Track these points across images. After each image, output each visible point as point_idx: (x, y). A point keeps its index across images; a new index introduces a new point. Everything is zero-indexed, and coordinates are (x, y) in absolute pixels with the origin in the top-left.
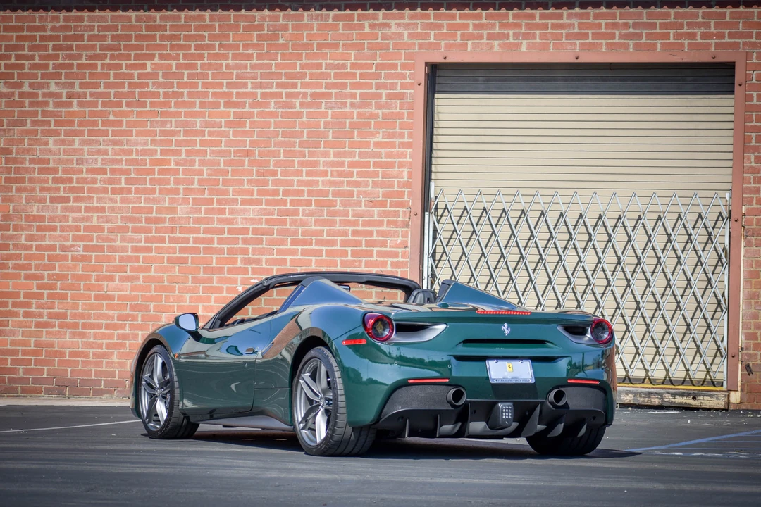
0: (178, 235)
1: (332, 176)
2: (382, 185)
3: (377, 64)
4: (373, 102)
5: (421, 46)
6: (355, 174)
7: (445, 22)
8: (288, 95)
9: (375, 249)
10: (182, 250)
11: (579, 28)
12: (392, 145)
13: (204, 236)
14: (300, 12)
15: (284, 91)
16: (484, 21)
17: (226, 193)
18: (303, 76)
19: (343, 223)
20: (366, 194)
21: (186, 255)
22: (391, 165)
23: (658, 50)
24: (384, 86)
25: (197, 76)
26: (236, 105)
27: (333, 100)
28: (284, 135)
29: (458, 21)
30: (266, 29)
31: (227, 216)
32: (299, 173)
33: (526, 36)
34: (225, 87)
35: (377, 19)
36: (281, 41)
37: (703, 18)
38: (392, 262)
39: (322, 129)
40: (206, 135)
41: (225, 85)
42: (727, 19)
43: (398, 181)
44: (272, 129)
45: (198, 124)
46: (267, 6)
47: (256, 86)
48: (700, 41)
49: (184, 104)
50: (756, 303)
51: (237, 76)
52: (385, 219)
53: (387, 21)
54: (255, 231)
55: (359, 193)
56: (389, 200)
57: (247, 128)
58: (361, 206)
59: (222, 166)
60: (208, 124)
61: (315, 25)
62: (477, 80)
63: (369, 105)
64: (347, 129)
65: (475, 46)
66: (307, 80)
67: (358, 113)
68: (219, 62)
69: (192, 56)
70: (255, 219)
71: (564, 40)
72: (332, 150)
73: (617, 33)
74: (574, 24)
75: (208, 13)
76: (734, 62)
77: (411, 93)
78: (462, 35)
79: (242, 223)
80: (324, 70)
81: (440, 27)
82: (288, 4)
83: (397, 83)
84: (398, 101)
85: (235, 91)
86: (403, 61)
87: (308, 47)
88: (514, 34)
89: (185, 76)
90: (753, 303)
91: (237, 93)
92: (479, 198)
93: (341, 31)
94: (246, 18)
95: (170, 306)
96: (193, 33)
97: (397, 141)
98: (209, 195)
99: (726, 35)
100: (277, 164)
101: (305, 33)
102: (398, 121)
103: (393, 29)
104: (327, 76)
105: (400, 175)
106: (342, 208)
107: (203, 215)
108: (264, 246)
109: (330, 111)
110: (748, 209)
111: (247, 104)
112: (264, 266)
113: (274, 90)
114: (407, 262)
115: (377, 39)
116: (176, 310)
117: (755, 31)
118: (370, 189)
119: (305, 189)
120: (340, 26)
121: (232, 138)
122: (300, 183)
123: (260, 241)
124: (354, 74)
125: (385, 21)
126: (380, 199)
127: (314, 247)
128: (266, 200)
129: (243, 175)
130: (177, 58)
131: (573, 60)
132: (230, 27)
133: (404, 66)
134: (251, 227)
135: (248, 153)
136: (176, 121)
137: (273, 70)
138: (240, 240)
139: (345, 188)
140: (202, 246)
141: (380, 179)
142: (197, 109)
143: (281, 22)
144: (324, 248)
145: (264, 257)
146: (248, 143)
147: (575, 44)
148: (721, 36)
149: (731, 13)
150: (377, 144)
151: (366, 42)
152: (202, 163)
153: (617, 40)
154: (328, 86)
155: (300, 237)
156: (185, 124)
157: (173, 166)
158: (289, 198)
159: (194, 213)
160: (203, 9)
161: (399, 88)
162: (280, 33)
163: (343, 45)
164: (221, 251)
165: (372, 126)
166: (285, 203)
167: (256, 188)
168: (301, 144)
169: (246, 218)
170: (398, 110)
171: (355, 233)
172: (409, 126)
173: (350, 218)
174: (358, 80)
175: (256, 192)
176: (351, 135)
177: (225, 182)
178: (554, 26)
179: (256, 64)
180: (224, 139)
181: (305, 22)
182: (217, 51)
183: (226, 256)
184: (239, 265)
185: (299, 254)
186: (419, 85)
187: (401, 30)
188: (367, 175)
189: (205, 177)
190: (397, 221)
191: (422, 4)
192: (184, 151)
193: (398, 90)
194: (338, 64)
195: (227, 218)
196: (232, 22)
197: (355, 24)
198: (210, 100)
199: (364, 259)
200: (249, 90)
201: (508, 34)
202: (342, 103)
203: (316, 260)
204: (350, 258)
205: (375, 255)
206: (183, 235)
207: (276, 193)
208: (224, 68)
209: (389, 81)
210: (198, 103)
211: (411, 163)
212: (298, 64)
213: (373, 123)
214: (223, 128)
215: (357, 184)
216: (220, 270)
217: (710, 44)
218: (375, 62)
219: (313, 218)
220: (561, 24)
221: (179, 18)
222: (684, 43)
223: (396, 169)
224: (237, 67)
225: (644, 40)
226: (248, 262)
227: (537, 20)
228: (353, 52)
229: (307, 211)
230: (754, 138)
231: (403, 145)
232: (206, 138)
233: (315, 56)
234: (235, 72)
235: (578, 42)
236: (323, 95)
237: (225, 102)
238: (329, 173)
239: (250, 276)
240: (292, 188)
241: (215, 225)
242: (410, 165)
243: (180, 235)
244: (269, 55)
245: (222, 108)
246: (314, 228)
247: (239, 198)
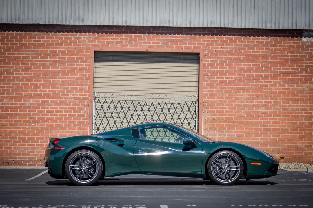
0: (4, 109)
1: (61, 89)
2: (79, 92)
3: (77, 51)
4: (76, 64)
5: (92, 45)
6: (69, 88)
7: (101, 37)
8: (44, 61)
9: (77, 114)
10: (6, 114)
11: (148, 40)
12: (83, 78)
13: (14, 109)
14: (49, 33)
15: (43, 60)
16: (115, 37)
17: (22, 94)
18: (50, 54)
19: (65, 105)
20: (73, 95)
21: (7, 116)
22: (82, 85)
23: (174, 48)
24: (79, 58)
25: (11, 54)
26: (25, 64)
27: (61, 63)
28: (43, 74)
29: (105, 37)
30: (36, 38)
31: (22, 102)
32: (49, 88)
33: (129, 43)
34: (21, 58)
35: (77, 36)
36: (42, 42)
37: (189, 38)
38: (83, 118)
39: (57, 73)
40: (15, 74)
41: (21, 57)
42: (197, 39)
43: (85, 91)
44: (39, 72)
45: (11, 70)
46: (37, 31)
47: (33, 58)
48: (188, 45)
49: (6, 64)
50: (207, 131)
51: (26, 54)
52: (80, 104)
53: (80, 36)
54: (33, 108)
55: (71, 95)
56: (81, 97)
57: (30, 72)
58: (71, 99)
59: (20, 85)
60: (15, 71)
61: (54, 37)
62: (109, 57)
63: (74, 65)
64: (66, 73)
65: (112, 46)
66: (52, 56)
67: (70, 67)
68: (19, 49)
69: (9, 47)
70: (33, 103)
71: (142, 44)
72: (61, 80)
73: (160, 42)
74: (146, 39)
75: (15, 33)
76: (200, 53)
77: (89, 61)
78: (107, 42)
79: (28, 105)
80: (57, 53)
81: (99, 39)
82: (44, 30)
83: (84, 58)
84: (85, 64)
85: (25, 59)
86: (86, 50)
87: (52, 44)
88: (125, 42)
89: (7, 54)
90: (206, 131)
91: (26, 60)
92: (112, 96)
93: (64, 39)
94: (29, 35)
95: (2, 134)
96: (9, 39)
97: (84, 77)
98: (16, 95)
99: (197, 44)
100: (41, 84)
101: (51, 40)
102: (84, 70)
103: (83, 39)
104: (59, 55)
105: (85, 89)
106: (64, 100)
107: (13, 102)
108: (36, 113)
109: (60, 67)
110: (204, 100)
111: (30, 64)
112: (36, 119)
113: (39, 59)
114: (88, 118)
115: (77, 42)
116: (4, 135)
117: (206, 43)
118: (75, 93)
119: (51, 93)
120: (64, 38)
121: (24, 75)
122: (49, 91)
123: (35, 111)
124: (69, 54)
125: (79, 36)
126: (78, 96)
127: (54, 113)
128: (37, 97)
129: (28, 88)
130: (4, 48)
131: (145, 51)
132: (23, 37)
133: (86, 52)
134: (31, 106)
135: (30, 81)
136: (3, 70)
137: (39, 52)
138: (27, 111)
139: (66, 93)
140: (13, 113)
141: (78, 90)
142: (11, 65)
143: (42, 36)
144: (58, 113)
145: (36, 116)
146: (30, 78)
147: (146, 45)
148: (195, 44)
149: (198, 37)
150: (77, 78)
151: (73, 43)
152: (13, 84)
153: (160, 45)
154: (59, 58)
155: (49, 109)
156: (6, 71)
157: (2, 85)
158: (45, 96)
159: (10, 101)
160: (13, 31)
161: (85, 59)
162: (42, 40)
163: (64, 44)
164: (20, 115)
165: (75, 72)
166: (44, 98)
167: (33, 93)
168: (50, 78)
169: (30, 103)
170: (84, 67)
171: (69, 108)
172: (89, 72)
173: (68, 103)
174: (70, 56)
175: (33, 94)
176: (68, 75)
177: (22, 91)
178: (139, 40)
179: (33, 50)
180: (21, 76)
181: (51, 36)
182: (18, 46)
183: (22, 116)
184: (27, 119)
185: (49, 115)
186: (92, 58)
187: (85, 39)
188: (74, 88)
189: (14, 89)
190: (84, 104)
191: (93, 31)
192: (6, 80)
193: (85, 60)
194: (63, 50)
195: (23, 103)
196: (24, 36)
197: (69, 37)
198: (16, 62)
199: (73, 117)
200: (30, 59)
201: (123, 42)
202: (64, 64)
203: (55, 117)
204: (67, 117)
205: (77, 116)
206: (6, 109)
207: (41, 94)
208: (21, 51)
209: (81, 57)
210: (11, 63)
211: (89, 84)
212: (48, 50)
213: (75, 71)
214: (21, 72)
215: (70, 92)
216: (20, 121)
217: (191, 47)
218: (76, 50)
219: (54, 103)
220: (141, 39)
221: (4, 34)
222: (183, 46)
223: (84, 87)
224: (26, 51)
225: (169, 45)
226: (30, 118)
227: (133, 37)
228: (68, 47)
229: (52, 101)
230: (206, 78)
231: (86, 78)
232: (15, 75)
233: (54, 48)
234: (25, 53)
235: (147, 45)
236: (57, 61)
237: (21, 63)
238: (60, 88)
239: (31, 123)
240: (46, 93)
241: (18, 106)
242: (89, 85)
243: (5, 109)
244: (37, 47)
245: (20, 65)
246: (54, 106)
247: (27, 96)
